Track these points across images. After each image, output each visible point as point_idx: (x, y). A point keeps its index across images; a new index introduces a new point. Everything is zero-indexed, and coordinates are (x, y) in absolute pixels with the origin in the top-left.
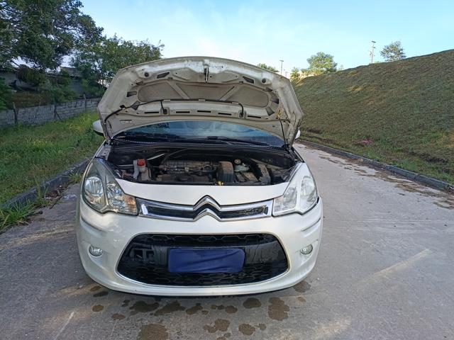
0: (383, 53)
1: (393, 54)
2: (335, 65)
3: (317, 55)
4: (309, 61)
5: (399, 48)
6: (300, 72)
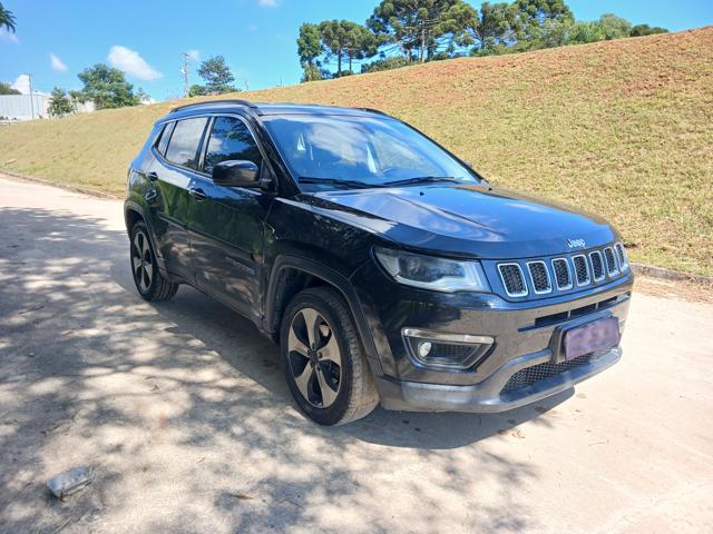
0: (201, 72)
1: (216, 75)
2: (129, 88)
3: (94, 69)
4: (84, 78)
5: (224, 66)
6: (68, 97)
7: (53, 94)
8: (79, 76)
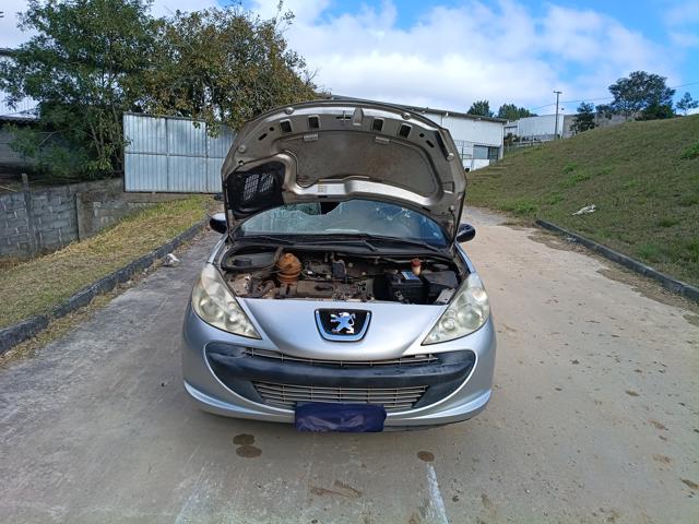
3: (630, 78)
4: (614, 89)
6: (595, 112)
7: (579, 110)
8: (610, 88)
